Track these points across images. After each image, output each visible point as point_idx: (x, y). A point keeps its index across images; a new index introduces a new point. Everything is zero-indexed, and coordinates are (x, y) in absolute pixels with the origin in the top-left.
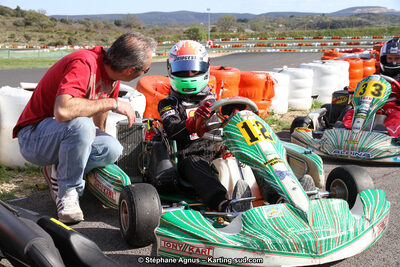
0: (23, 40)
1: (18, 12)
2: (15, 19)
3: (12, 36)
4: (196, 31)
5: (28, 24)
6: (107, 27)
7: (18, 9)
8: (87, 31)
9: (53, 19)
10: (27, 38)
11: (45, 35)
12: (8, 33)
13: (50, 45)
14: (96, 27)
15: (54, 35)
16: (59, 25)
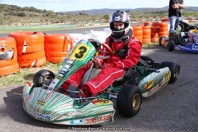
0: (45, 21)
1: (45, 11)
2: (43, 14)
3: (41, 20)
4: (107, 16)
5: (47, 15)
6: (76, 15)
7: (45, 10)
8: (69, 17)
9: (57, 13)
10: (47, 21)
11: (53, 19)
12: (40, 19)
13: (54, 23)
14: (72, 16)
15: (57, 19)
16: (59, 15)
